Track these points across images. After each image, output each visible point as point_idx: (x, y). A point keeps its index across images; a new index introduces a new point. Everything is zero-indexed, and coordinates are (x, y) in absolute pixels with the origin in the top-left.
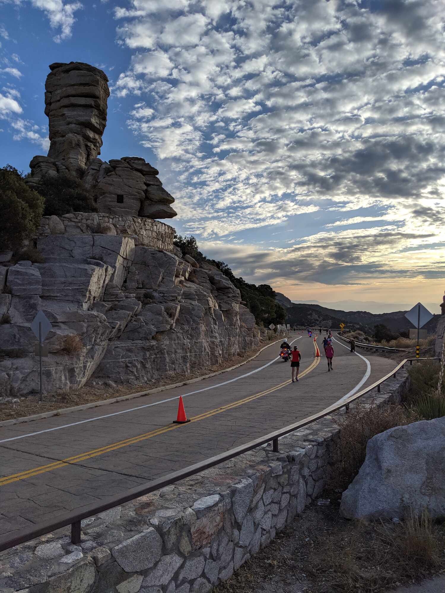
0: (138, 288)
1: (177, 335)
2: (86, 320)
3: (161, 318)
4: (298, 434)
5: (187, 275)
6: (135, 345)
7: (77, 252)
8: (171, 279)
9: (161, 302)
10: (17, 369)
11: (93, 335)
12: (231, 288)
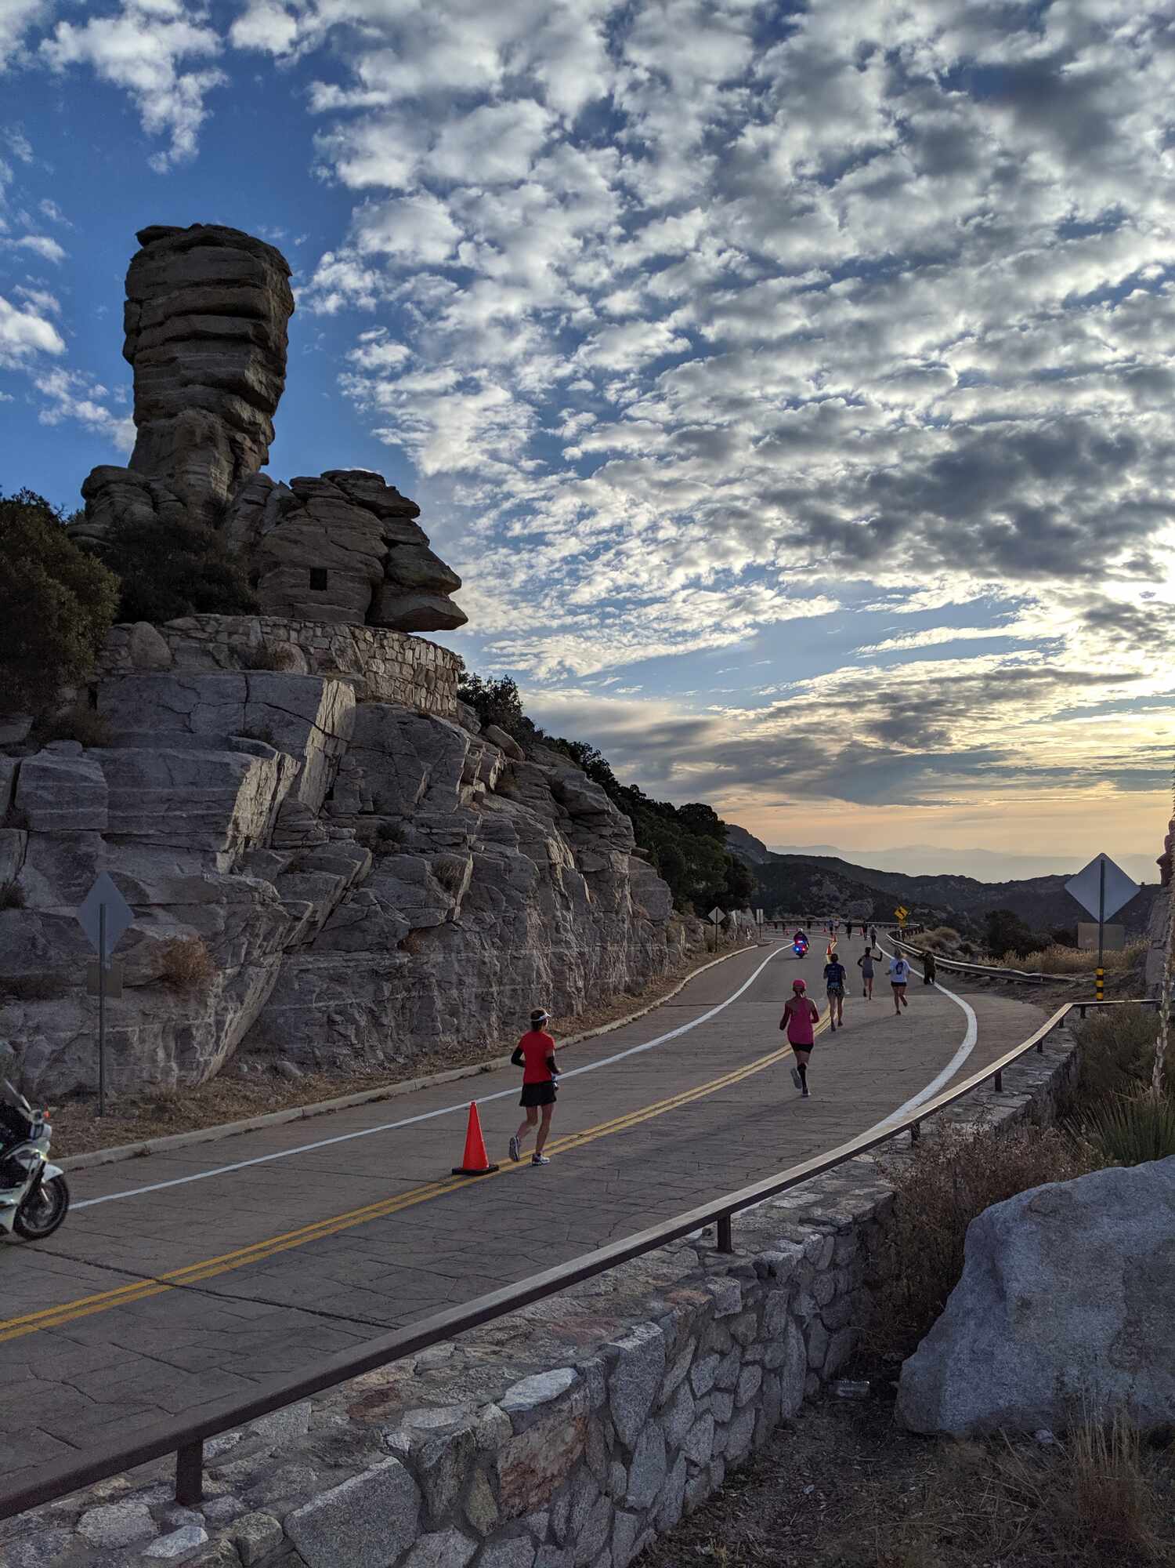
0: (362, 812)
1: (464, 938)
2: (225, 900)
3: (423, 892)
4: (785, 1204)
5: (493, 778)
6: (352, 964)
7: (204, 719)
8: (451, 789)
9: (423, 851)
10: (37, 1029)
11: (243, 939)
12: (608, 813)
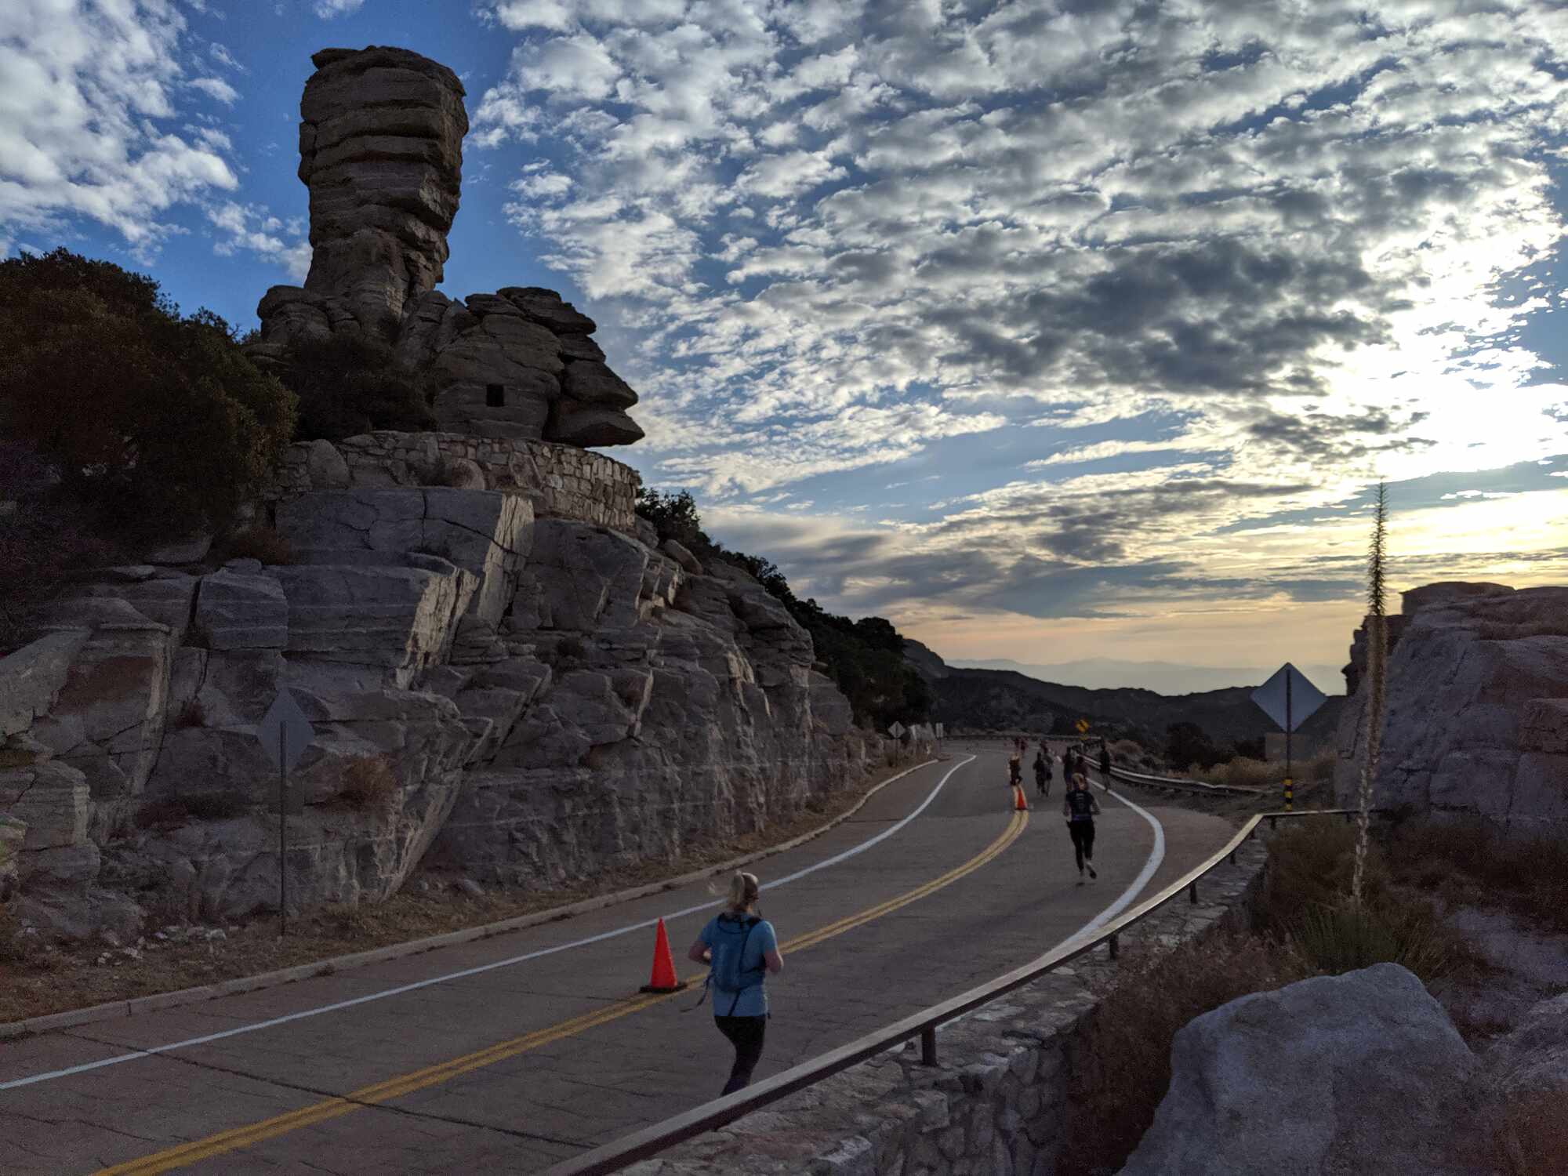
0: (542, 628)
1: (646, 755)
2: (405, 716)
3: (603, 708)
4: (987, 1017)
5: (671, 593)
6: (533, 781)
7: (383, 535)
8: (629, 604)
9: (602, 667)
10: (218, 848)
11: (424, 756)
12: (788, 627)
